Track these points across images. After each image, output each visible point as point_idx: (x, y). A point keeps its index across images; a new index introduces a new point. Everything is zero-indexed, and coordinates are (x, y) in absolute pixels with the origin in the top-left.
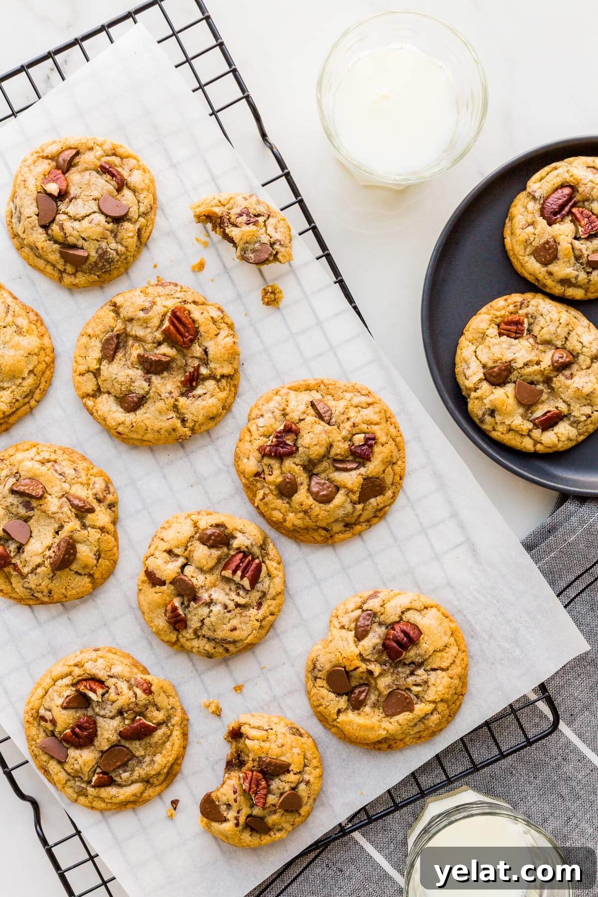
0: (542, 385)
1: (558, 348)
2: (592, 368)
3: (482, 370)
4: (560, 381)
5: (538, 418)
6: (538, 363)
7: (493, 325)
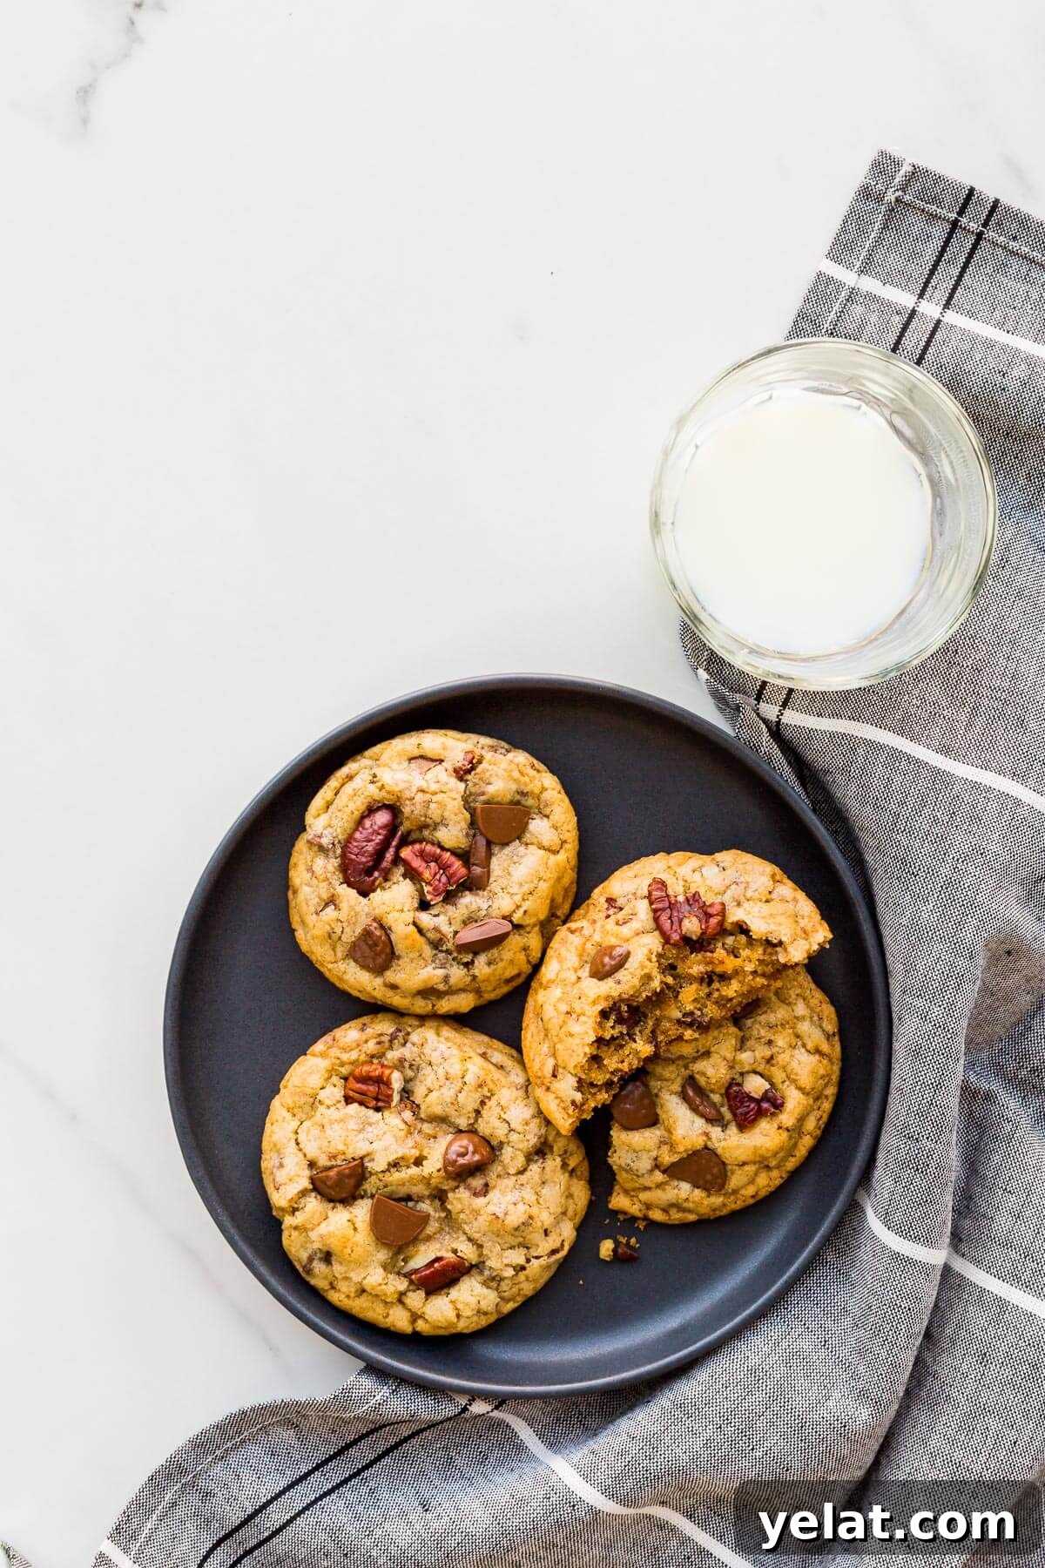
0: (428, 1202)
1: (460, 1131)
2: (528, 1174)
3: (307, 1173)
4: (460, 1199)
5: (416, 1271)
6: (418, 1162)
7: (335, 1079)
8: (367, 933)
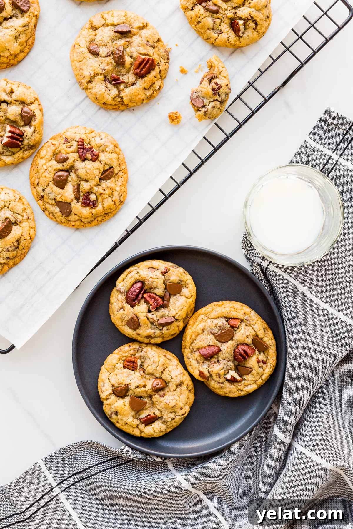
0: (147, 398)
1: (157, 378)
2: (176, 391)
3: (111, 388)
4: (156, 398)
5: (142, 418)
6: (144, 386)
7: (121, 361)
8: (132, 318)
